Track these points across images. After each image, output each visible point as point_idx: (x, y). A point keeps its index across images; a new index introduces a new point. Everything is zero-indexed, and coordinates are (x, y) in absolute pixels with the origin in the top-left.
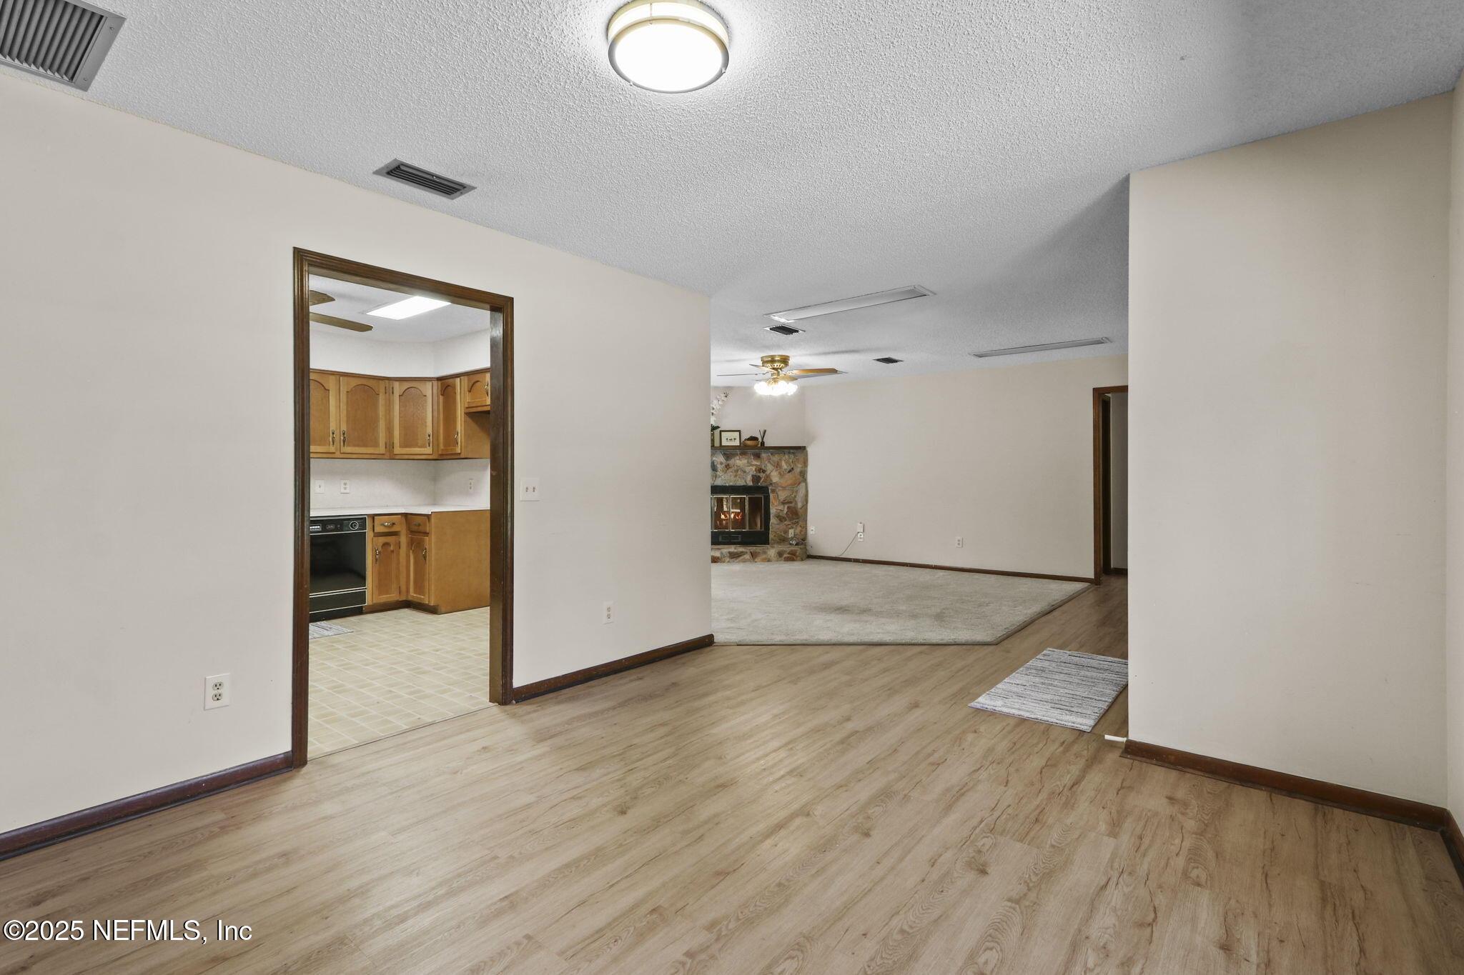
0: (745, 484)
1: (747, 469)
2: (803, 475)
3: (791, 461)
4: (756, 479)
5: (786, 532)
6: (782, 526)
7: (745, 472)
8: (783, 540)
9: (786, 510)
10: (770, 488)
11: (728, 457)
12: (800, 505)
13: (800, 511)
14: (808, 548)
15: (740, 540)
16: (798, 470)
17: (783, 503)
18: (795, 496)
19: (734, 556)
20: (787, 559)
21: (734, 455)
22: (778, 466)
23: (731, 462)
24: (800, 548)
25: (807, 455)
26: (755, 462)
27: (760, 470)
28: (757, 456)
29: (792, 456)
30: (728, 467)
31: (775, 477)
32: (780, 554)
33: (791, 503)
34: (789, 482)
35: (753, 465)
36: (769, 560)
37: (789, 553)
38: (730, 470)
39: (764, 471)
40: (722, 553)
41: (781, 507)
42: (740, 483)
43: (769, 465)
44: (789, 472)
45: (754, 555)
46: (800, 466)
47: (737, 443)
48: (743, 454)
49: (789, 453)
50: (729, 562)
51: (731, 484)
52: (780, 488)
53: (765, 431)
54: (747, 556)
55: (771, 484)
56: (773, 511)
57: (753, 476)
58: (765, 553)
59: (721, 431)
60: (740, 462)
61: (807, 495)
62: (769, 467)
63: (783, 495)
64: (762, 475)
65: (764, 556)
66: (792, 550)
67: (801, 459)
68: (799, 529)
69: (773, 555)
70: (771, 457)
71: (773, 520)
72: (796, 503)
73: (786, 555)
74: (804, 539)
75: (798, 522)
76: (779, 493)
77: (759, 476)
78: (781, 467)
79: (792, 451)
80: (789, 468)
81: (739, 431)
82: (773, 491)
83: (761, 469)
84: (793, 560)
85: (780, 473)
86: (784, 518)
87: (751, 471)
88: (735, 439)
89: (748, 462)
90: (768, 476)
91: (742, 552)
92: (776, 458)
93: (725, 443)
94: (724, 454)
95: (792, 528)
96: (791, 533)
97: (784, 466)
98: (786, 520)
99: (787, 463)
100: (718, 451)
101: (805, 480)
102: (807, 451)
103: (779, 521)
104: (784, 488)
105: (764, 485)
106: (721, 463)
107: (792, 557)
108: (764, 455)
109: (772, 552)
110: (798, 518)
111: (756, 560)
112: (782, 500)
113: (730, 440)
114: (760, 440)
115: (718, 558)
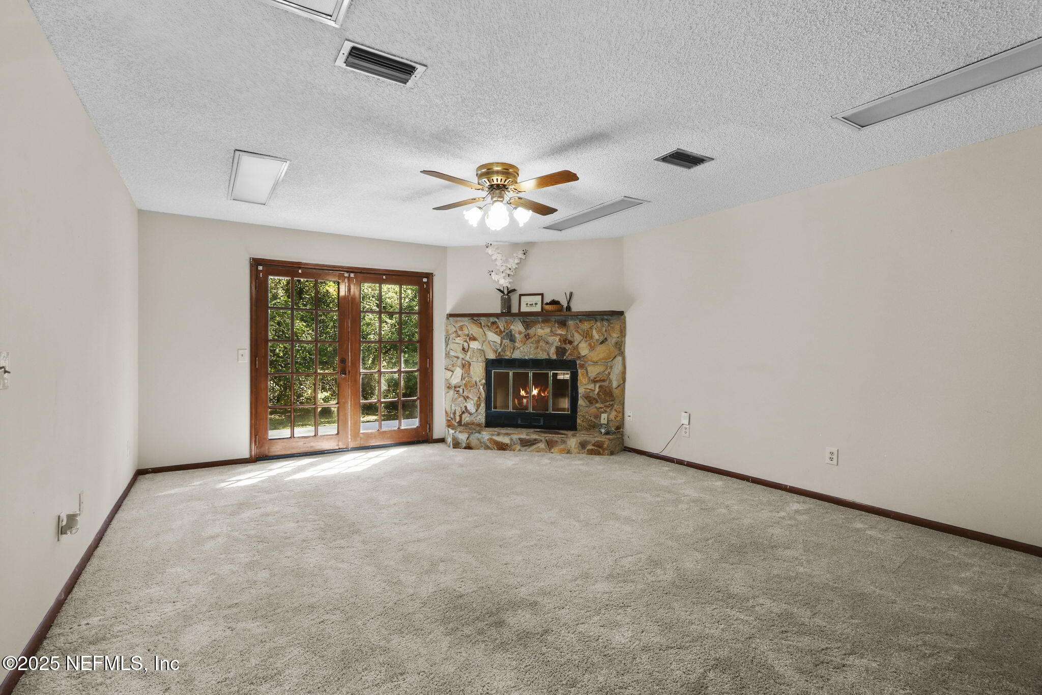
0: (547, 357)
1: (551, 339)
2: (620, 347)
3: (604, 329)
4: (561, 351)
5: (598, 417)
6: (593, 410)
7: (547, 343)
8: (593, 426)
9: (597, 390)
10: (578, 362)
11: (527, 326)
12: (615, 384)
13: (616, 392)
14: (626, 438)
15: (542, 423)
16: (614, 341)
17: (594, 381)
18: (609, 373)
19: (526, 444)
20: (591, 452)
21: (535, 323)
22: (587, 335)
23: (531, 331)
24: (609, 439)
25: (625, 323)
26: (559, 332)
27: (566, 341)
28: (563, 324)
29: (606, 323)
30: (527, 337)
31: (584, 349)
32: (583, 445)
33: (604, 381)
34: (601, 356)
35: (557, 335)
36: (569, 452)
37: (594, 445)
38: (530, 340)
39: (571, 342)
40: (512, 440)
41: (591, 386)
42: (542, 356)
43: (576, 335)
44: (602, 343)
45: (550, 444)
46: (615, 335)
47: (538, 309)
48: (545, 321)
49: (602, 320)
50: (520, 450)
51: (531, 357)
52: (589, 362)
53: (571, 294)
54: (542, 445)
55: (579, 358)
56: (581, 390)
57: (557, 347)
58: (564, 442)
59: (521, 295)
60: (541, 331)
61: (624, 372)
62: (577, 337)
63: (593, 371)
64: (568, 346)
65: (562, 447)
66: (598, 442)
67: (617, 327)
68: (614, 413)
69: (573, 446)
70: (580, 324)
71: (581, 402)
72: (611, 381)
73: (590, 447)
74: (620, 427)
75: (612, 405)
76: (589, 369)
77: (565, 348)
78: (592, 337)
79: (605, 317)
80: (602, 338)
81: (542, 295)
82: (582, 366)
83: (566, 339)
84: (599, 454)
85: (590, 345)
86: (594, 399)
87: (555, 341)
88: (536, 304)
89: (551, 331)
90: (576, 348)
91: (535, 440)
92: (586, 326)
93: (524, 309)
94: (524, 322)
95: (605, 412)
96: (604, 418)
97: (596, 336)
98: (597, 402)
99: (599, 332)
100: (517, 318)
101: (622, 353)
102: (625, 317)
103: (588, 403)
104: (595, 363)
105: (570, 358)
106: (520, 333)
107: (598, 450)
108: (571, 323)
109: (573, 442)
110: (612, 401)
111: (552, 450)
112: (592, 378)
113: (530, 305)
114: (565, 304)
115: (507, 444)
